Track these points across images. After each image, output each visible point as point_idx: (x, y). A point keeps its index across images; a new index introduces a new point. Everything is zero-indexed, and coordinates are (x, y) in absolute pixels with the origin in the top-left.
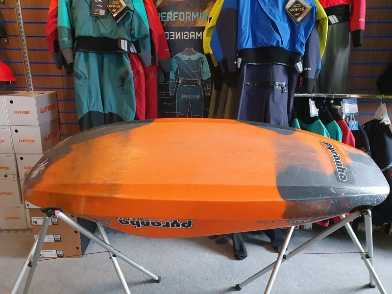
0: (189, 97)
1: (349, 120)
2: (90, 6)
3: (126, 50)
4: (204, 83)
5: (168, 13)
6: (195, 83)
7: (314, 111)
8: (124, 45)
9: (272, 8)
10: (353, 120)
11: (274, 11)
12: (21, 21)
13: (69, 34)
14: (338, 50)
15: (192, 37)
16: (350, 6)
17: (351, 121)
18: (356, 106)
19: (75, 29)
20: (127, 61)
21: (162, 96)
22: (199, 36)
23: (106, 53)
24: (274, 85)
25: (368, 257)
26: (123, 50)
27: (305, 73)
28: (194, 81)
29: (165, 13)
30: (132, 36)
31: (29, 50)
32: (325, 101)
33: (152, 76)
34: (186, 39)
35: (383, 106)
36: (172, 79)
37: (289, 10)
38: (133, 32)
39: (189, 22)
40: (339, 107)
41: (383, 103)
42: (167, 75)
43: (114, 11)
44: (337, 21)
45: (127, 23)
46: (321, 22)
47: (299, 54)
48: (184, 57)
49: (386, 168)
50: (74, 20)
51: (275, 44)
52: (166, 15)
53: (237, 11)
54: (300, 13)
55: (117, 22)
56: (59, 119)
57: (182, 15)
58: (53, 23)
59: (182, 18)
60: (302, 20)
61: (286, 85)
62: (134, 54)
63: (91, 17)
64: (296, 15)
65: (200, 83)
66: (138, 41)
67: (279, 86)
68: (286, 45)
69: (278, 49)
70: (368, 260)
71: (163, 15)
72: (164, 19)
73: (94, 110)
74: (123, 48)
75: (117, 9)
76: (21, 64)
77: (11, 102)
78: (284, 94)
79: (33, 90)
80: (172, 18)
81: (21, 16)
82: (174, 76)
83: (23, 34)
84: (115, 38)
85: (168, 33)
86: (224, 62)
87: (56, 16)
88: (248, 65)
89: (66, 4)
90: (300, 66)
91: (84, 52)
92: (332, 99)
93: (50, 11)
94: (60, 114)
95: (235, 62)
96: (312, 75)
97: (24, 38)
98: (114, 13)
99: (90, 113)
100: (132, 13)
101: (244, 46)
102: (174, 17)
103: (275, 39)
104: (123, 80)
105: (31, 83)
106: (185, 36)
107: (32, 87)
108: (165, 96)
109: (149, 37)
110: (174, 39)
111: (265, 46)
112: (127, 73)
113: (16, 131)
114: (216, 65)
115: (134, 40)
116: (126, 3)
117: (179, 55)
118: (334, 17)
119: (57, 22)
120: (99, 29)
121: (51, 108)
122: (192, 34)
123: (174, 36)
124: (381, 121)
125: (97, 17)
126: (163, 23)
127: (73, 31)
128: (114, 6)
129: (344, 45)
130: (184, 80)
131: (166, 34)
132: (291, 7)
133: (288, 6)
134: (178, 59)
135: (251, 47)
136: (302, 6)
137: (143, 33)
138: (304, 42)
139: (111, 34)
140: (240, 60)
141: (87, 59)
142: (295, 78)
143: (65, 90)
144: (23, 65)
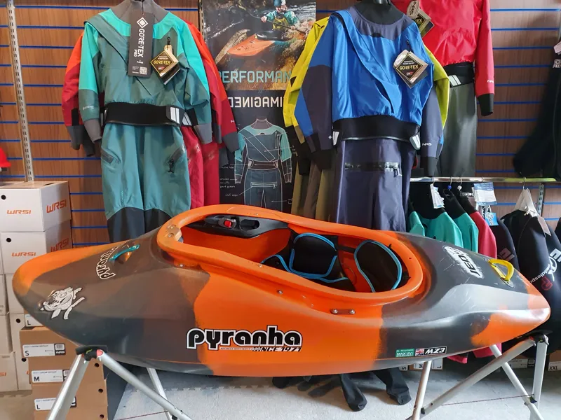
0: (262, 185)
1: (484, 212)
2: (127, 63)
3: (178, 122)
4: (283, 166)
5: (232, 72)
6: (270, 166)
7: (438, 201)
8: (175, 115)
9: (375, 65)
10: (489, 211)
11: (379, 68)
12: (21, 83)
13: (96, 100)
14: (462, 120)
15: (266, 105)
16: (474, 63)
17: (487, 213)
18: (492, 193)
19: (104, 93)
20: (179, 137)
21: (223, 185)
22: (275, 103)
23: (147, 126)
24: (384, 167)
25: (533, 401)
26: (173, 122)
27: (424, 149)
28: (269, 163)
29: (228, 72)
30: (186, 102)
31: (30, 123)
32: (450, 187)
33: (212, 157)
34: (257, 106)
35: (527, 193)
36: (238, 162)
37: (399, 68)
38: (187, 97)
39: (261, 84)
40: (470, 194)
41: (525, 188)
42: (231, 156)
43: (160, 68)
44: (459, 83)
45: (179, 85)
46: (440, 83)
47: (415, 124)
48: (254, 131)
49: (539, 277)
50: (103, 82)
51: (383, 112)
52: (229, 75)
53: (331, 69)
54: (414, 71)
55: (165, 84)
56: (71, 221)
57: (251, 74)
58: (73, 85)
59: (251, 79)
60: (416, 81)
61: (399, 166)
62: (188, 126)
63: (127, 77)
64: (409, 74)
65: (277, 165)
66: (193, 109)
67: (391, 167)
68: (397, 113)
69: (387, 118)
70: (533, 405)
71: (225, 74)
72: (226, 79)
73: (130, 205)
74: (173, 118)
75: (165, 66)
76: (16, 143)
77: (4, 197)
78: (397, 179)
79: (33, 179)
80: (238, 79)
81: (20, 77)
82: (241, 157)
83: (23, 101)
84: (161, 105)
85: (232, 98)
86: (315, 136)
87: (77, 76)
88: (347, 141)
89: (93, 60)
90: (416, 140)
91: (117, 124)
92: (459, 184)
93: (68, 69)
94: (74, 213)
95: (330, 137)
96: (433, 153)
97: (23, 107)
98: (161, 71)
99: (124, 210)
100: (185, 71)
101: (341, 115)
102: (241, 77)
103: (383, 104)
104: (173, 163)
105: (31, 170)
106: (256, 102)
107: (32, 176)
108: (227, 185)
109: (209, 104)
110: (240, 106)
111: (370, 114)
112: (179, 153)
113: (9, 240)
114: (302, 141)
115: (188, 108)
116: (178, 59)
117: (248, 128)
118: (455, 77)
119: (78, 85)
120: (139, 93)
121: (61, 205)
122: (266, 100)
123: (240, 102)
124: (525, 212)
125: (136, 77)
126: (225, 85)
127: (101, 95)
128: (161, 62)
129: (471, 114)
130: (255, 162)
131: (230, 100)
132: (402, 65)
133: (397, 63)
134: (247, 134)
135: (351, 116)
136: (416, 63)
137: (201, 99)
138: (421, 110)
139: (155, 100)
140: (336, 134)
141: (120, 134)
142: (411, 156)
143: (82, 179)
144: (20, 144)
